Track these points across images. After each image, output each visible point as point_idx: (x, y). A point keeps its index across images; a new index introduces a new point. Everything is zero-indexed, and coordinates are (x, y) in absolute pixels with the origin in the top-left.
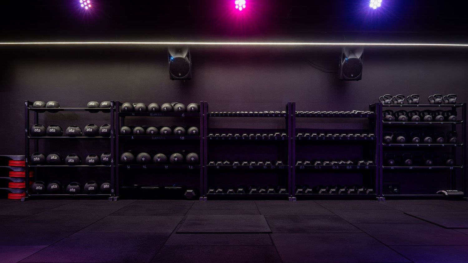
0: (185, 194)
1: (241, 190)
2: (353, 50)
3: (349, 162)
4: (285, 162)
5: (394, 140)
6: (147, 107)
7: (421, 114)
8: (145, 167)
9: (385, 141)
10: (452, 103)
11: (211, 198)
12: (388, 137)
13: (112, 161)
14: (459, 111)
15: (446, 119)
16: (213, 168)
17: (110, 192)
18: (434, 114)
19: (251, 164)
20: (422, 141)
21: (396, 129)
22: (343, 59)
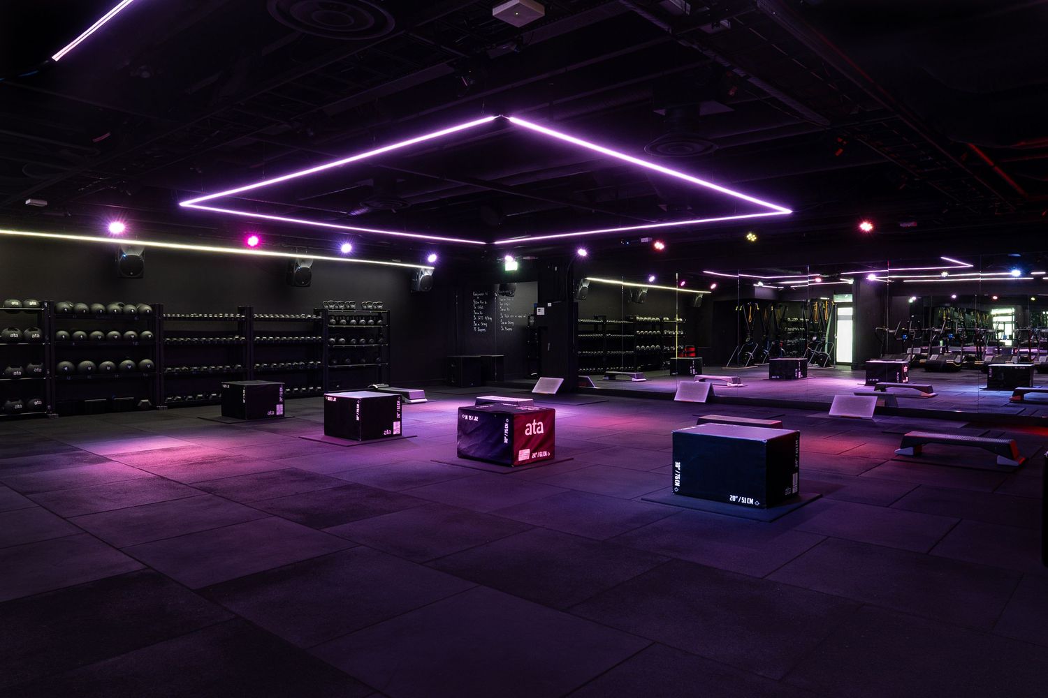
0: (139, 405)
1: (201, 395)
2: (303, 261)
3: (301, 363)
4: (244, 366)
5: (337, 342)
6: (90, 309)
7: (358, 318)
8: (69, 378)
9: (330, 343)
10: (380, 309)
11: (171, 406)
12: (332, 339)
13: (48, 372)
14: (385, 317)
15: (375, 323)
16: (170, 374)
17: (45, 409)
18: (367, 320)
19: (210, 369)
20: (358, 342)
21: (338, 332)
22: (296, 268)
